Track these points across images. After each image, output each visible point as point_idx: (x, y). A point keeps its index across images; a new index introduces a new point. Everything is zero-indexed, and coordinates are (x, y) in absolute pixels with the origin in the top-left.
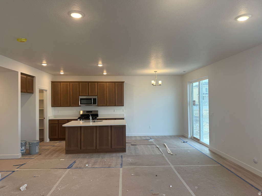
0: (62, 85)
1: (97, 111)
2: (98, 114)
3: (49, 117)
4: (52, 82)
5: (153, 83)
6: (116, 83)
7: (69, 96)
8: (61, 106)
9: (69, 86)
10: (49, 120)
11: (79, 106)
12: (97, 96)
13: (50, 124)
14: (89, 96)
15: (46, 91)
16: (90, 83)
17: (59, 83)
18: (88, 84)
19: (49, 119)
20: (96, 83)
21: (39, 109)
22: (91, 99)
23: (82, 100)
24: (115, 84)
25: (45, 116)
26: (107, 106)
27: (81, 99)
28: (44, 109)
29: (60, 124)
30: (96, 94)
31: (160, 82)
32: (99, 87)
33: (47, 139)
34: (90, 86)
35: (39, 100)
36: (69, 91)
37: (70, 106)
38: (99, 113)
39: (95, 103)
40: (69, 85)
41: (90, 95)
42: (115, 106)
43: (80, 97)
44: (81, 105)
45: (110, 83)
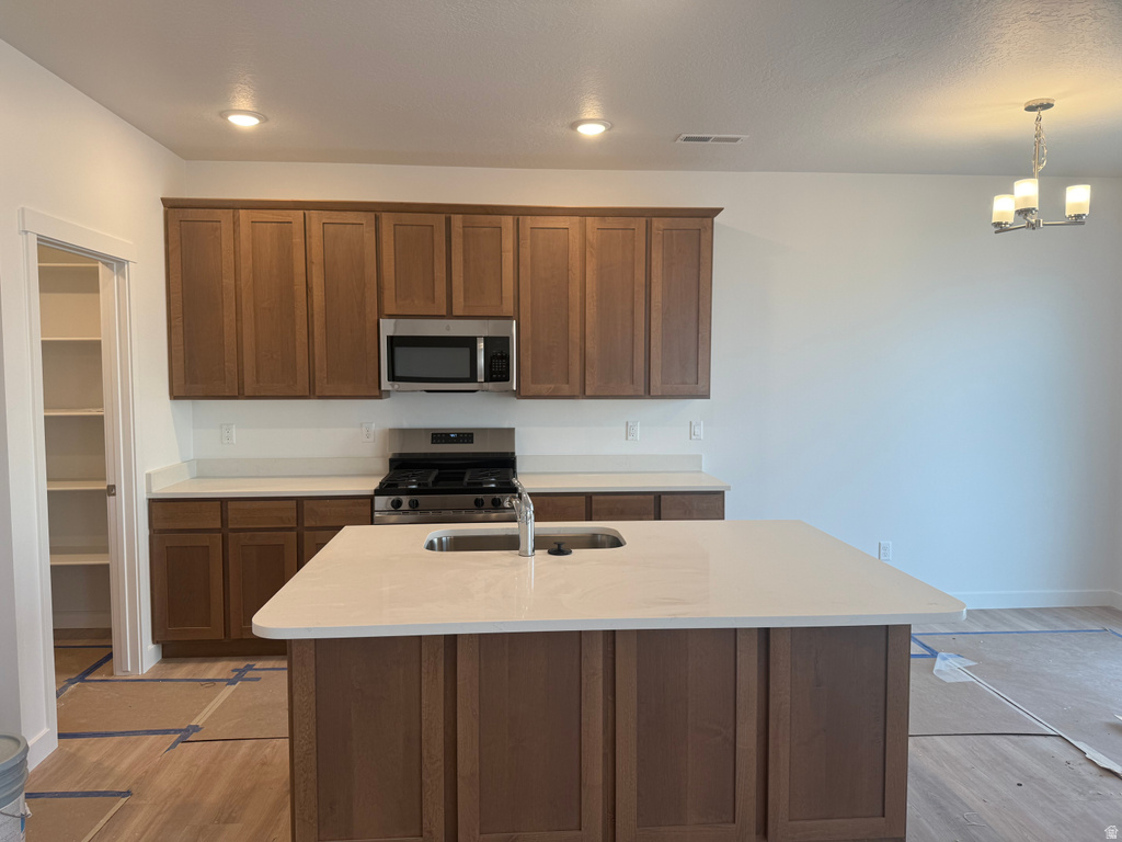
0: (245, 229)
1: (509, 433)
2: (517, 453)
3: (149, 476)
4: (172, 206)
5: (1002, 214)
6: (657, 223)
7: (301, 312)
8: (240, 395)
9: (298, 240)
10: (154, 503)
11: (380, 394)
12: (510, 318)
13: (162, 531)
14: (450, 315)
15: (117, 264)
16: (457, 220)
17: (225, 216)
18: (448, 222)
19: (149, 491)
20: (508, 221)
21: (41, 414)
22: (469, 343)
23: (398, 351)
24: (648, 227)
25: (117, 474)
26: (584, 395)
27: (393, 341)
28: (106, 412)
29: (234, 530)
30: (508, 308)
31: (1078, 197)
32: (526, 252)
33: (139, 650)
34: (457, 242)
35: (44, 344)
36: (300, 281)
37: (311, 393)
38: (523, 450)
39: (498, 371)
40: (298, 226)
41: (458, 310)
42: (648, 393)
43: (388, 328)
44: (397, 385)
45: (611, 222)
